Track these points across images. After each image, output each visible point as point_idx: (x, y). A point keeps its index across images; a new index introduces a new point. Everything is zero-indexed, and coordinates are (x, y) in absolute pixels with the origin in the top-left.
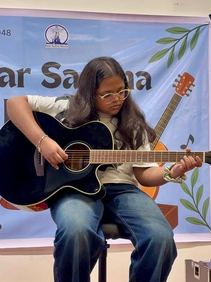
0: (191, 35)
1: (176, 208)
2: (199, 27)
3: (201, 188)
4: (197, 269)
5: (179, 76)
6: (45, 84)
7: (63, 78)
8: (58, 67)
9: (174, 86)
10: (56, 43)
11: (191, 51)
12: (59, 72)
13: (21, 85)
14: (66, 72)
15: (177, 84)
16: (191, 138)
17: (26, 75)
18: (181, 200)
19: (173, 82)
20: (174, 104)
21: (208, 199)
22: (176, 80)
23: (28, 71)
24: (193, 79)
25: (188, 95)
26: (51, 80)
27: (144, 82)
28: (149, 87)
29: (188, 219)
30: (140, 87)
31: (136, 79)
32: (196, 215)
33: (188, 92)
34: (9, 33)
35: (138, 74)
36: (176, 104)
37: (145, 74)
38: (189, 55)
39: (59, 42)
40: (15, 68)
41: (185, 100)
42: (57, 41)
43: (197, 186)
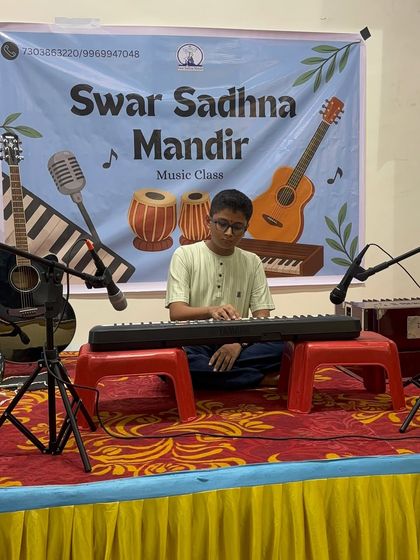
0: (340, 55)
1: (322, 248)
2: (349, 46)
3: (350, 226)
4: (349, 309)
5: (327, 101)
6: (178, 111)
7: (198, 104)
8: (192, 92)
9: (321, 112)
10: (189, 65)
11: (341, 71)
12: (193, 98)
13: (152, 113)
14: (201, 98)
15: (324, 110)
16: (339, 171)
17: (157, 102)
18: (327, 240)
19: (320, 108)
20: (321, 132)
21: (357, 238)
22: (323, 106)
23: (159, 97)
24: (342, 105)
25: (336, 123)
26: (184, 108)
27: (287, 109)
28: (293, 114)
29: (334, 260)
30: (284, 115)
31: (279, 105)
32: (343, 256)
33: (337, 120)
34: (137, 53)
35: (281, 100)
36: (324, 133)
37: (290, 99)
38: (338, 77)
39: (193, 65)
40: (145, 95)
41: (333, 128)
42: (190, 63)
43: (345, 224)
